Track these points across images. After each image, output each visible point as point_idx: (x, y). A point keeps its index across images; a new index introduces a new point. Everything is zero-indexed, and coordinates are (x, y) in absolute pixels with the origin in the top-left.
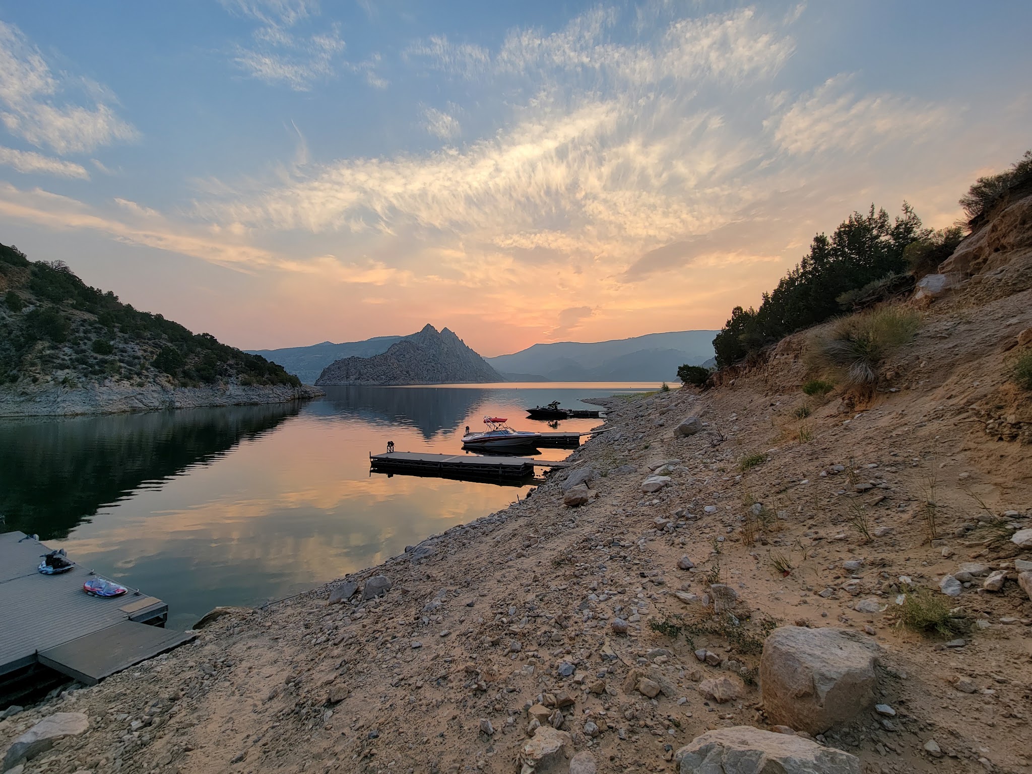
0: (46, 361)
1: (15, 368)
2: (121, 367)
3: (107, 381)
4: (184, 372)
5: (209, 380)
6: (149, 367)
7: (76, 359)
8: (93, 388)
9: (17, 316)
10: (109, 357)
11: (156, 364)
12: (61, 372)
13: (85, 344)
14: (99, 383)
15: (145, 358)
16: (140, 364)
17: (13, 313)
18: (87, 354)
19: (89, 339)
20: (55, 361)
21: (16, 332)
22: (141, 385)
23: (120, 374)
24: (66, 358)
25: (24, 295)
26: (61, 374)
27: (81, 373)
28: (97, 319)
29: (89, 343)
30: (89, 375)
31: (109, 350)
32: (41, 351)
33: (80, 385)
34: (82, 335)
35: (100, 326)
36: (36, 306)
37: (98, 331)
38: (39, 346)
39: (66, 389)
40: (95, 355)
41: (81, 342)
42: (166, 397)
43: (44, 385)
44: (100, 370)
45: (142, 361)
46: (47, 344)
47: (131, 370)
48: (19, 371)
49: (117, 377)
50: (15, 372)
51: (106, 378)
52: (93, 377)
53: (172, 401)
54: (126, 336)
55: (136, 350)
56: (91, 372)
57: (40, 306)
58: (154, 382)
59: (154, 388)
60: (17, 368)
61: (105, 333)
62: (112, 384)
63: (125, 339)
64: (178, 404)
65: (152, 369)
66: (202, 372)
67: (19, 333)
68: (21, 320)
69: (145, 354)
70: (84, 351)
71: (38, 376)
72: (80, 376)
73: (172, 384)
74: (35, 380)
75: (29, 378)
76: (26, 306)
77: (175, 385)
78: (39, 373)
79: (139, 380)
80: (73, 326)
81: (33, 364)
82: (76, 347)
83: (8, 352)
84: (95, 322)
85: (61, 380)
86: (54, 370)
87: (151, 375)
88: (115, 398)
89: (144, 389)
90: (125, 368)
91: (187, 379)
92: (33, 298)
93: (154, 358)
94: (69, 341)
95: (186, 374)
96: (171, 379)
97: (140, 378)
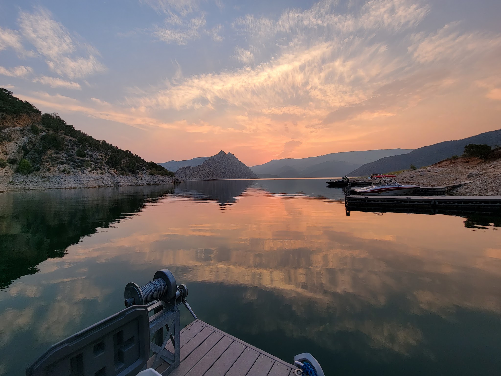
0: (54, 160)
1: (38, 164)
2: (91, 164)
3: (85, 171)
4: (121, 168)
5: (133, 172)
6: (105, 164)
7: (68, 159)
8: (79, 175)
9: (37, 137)
10: (85, 159)
11: (107, 163)
12: (62, 165)
13: (72, 152)
14: (81, 172)
15: (102, 160)
16: (100, 163)
17: (35, 136)
18: (74, 157)
19: (74, 150)
20: (58, 160)
21: (37, 146)
22: (102, 173)
23: (91, 167)
24: (64, 159)
25: (40, 127)
26: (62, 167)
27: (72, 166)
28: (77, 140)
29: (74, 151)
30: (76, 168)
31: (84, 155)
32: (51, 155)
33: (72, 173)
34: (70, 147)
35: (79, 143)
36: (46, 132)
37: (78, 146)
38: (50, 152)
39: (65, 175)
40: (78, 157)
41: (70, 151)
42: (114, 180)
43: (54, 173)
44: (81, 165)
45: (101, 161)
46: (54, 152)
47: (96, 165)
48: (40, 165)
49: (90, 169)
50: (38, 165)
51: (84, 169)
52: (78, 168)
53: (117, 182)
54: (92, 148)
55: (98, 155)
56: (77, 166)
57: (48, 133)
58: (108, 172)
59: (108, 175)
60: (39, 164)
61: (82, 147)
62: (88, 173)
63: (92, 150)
64: (120, 184)
65: (106, 166)
66: (130, 168)
67: (39, 146)
68: (39, 140)
69: (102, 158)
70: (72, 155)
71: (50, 168)
72: (72, 168)
73: (116, 174)
74: (49, 170)
75: (46, 169)
76: (41, 132)
77: (118, 174)
78: (51, 166)
79: (101, 171)
80: (66, 143)
81: (48, 161)
82: (68, 153)
83: (34, 156)
84: (77, 142)
85: (62, 170)
86: (58, 165)
87: (106, 169)
88: (90, 180)
89: (103, 176)
90: (93, 164)
91: (123, 171)
92: (44, 129)
93: (106, 160)
94: (64, 150)
95: (122, 169)
96: (116, 171)
97: (101, 170)
